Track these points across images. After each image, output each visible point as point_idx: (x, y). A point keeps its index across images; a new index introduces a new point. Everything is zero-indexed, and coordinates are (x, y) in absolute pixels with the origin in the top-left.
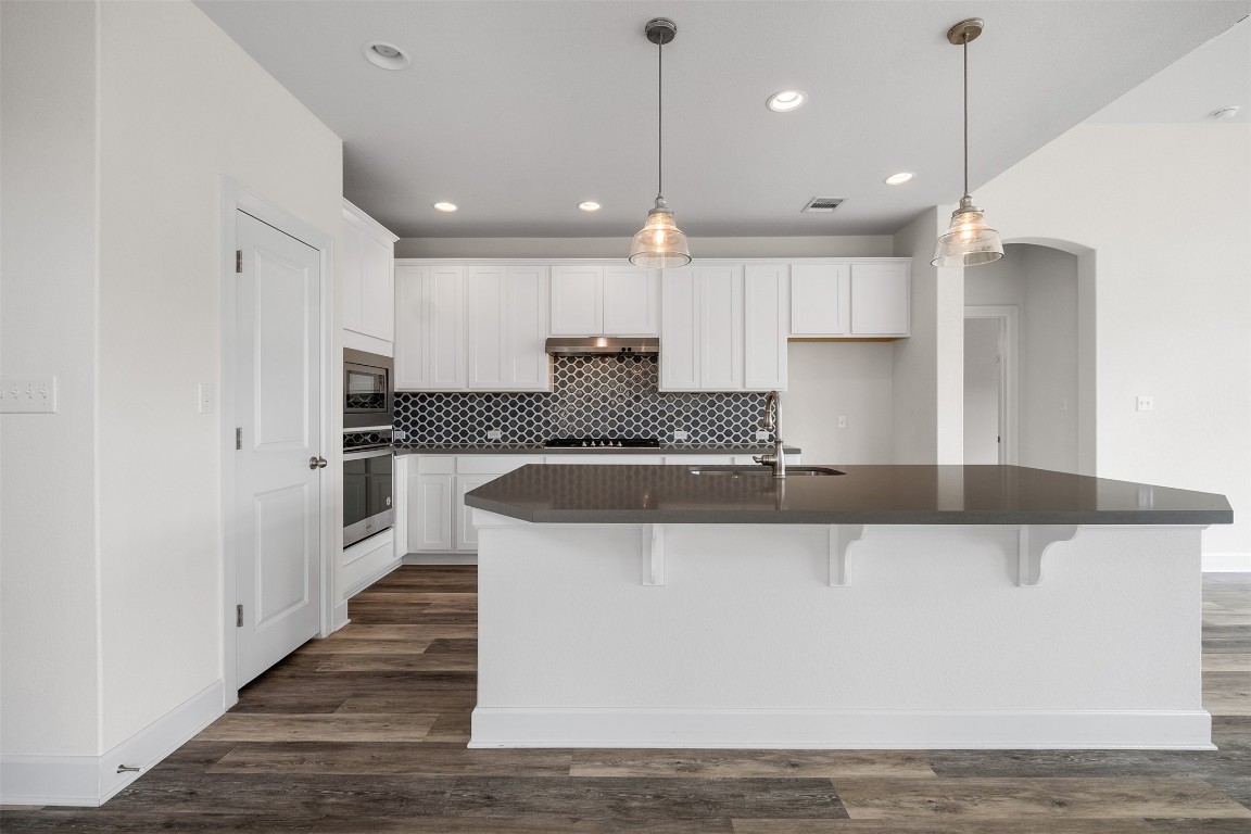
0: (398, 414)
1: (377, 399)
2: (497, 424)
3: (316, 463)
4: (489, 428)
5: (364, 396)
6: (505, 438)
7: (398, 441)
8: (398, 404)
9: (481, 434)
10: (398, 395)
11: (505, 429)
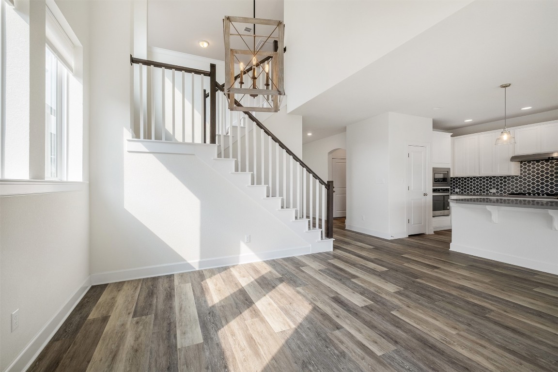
0: (451, 184)
1: (444, 180)
2: (494, 187)
3: (425, 195)
4: (491, 189)
5: (441, 179)
6: (497, 192)
7: (457, 192)
8: (451, 181)
9: (487, 190)
10: (451, 178)
11: (498, 189)
